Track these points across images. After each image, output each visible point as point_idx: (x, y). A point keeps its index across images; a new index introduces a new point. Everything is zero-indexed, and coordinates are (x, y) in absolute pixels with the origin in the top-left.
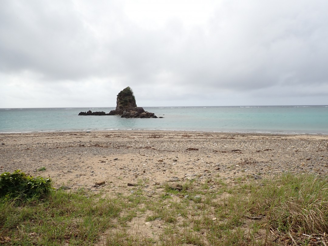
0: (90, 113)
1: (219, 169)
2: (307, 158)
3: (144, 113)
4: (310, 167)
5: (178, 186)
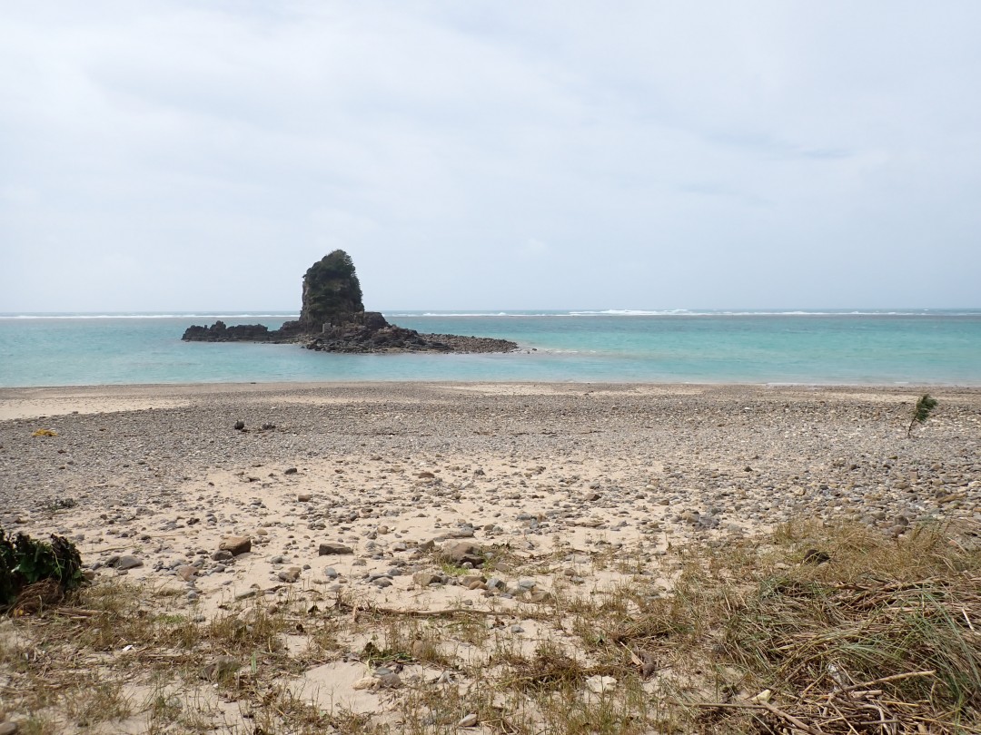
0: (218, 333)
3: (386, 330)
5: (471, 551)
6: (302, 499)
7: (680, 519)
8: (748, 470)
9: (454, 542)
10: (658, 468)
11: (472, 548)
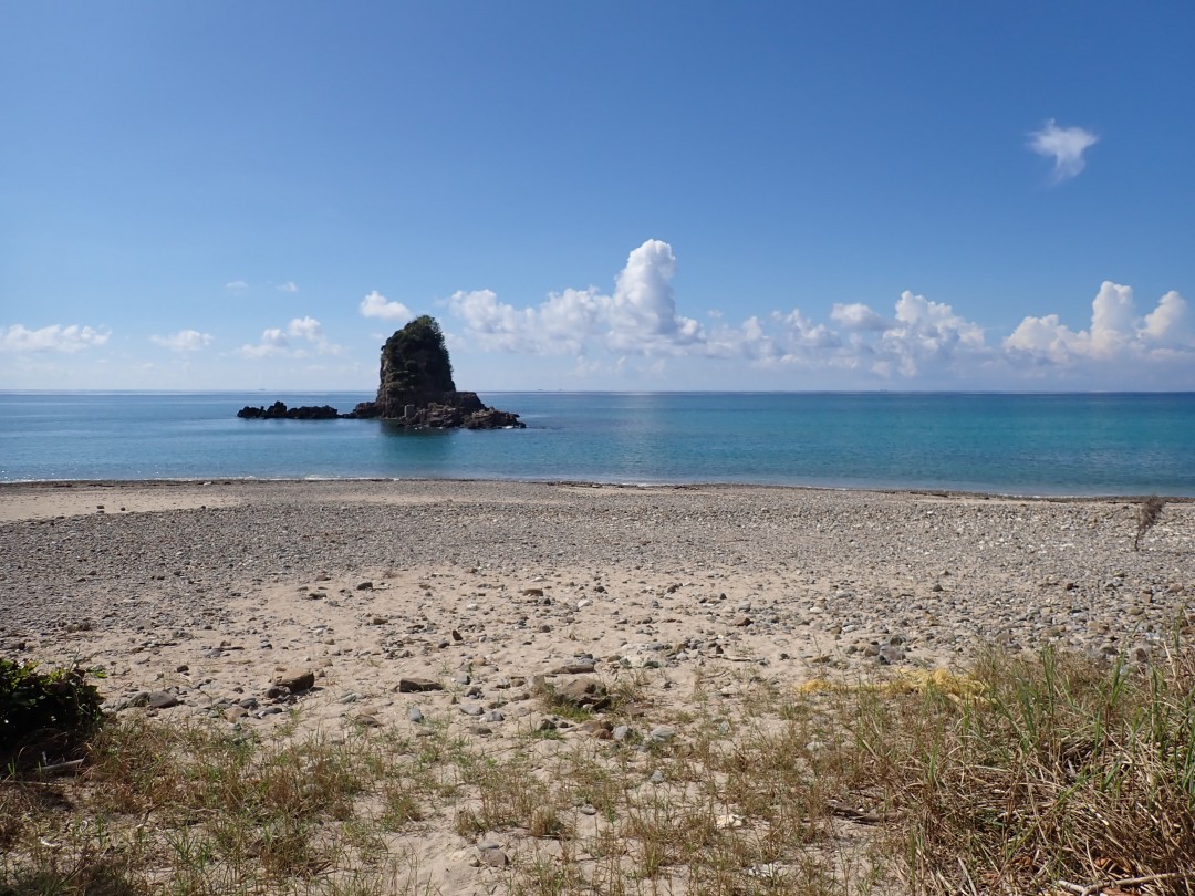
0: (278, 411)
1: (748, 622)
2: (1067, 581)
3: (481, 413)
4: (1076, 615)
5: (591, 689)
6: (378, 622)
7: (854, 650)
8: (938, 589)
9: (570, 678)
10: (824, 585)
11: (593, 686)
